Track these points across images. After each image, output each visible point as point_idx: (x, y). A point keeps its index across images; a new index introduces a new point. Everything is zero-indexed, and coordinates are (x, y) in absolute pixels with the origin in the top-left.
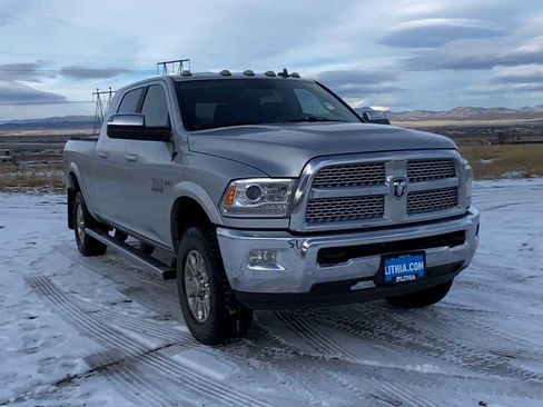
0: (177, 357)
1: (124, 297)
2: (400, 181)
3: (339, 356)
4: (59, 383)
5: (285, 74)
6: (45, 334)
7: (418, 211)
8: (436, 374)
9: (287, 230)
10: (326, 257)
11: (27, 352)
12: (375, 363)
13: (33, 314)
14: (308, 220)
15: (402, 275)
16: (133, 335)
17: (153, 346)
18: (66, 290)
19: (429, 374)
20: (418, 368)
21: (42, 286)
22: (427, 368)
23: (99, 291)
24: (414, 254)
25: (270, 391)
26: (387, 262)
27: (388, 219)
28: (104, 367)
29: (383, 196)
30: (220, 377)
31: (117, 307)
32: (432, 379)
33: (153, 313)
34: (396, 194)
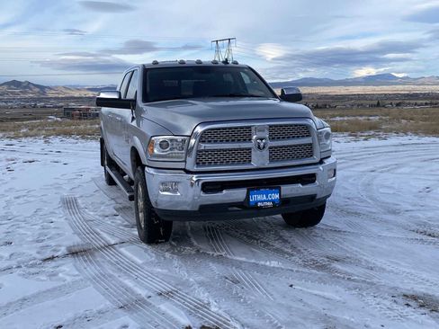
0: (122, 250)
1: (115, 212)
2: (262, 140)
3: (223, 254)
4: (45, 260)
5: (226, 62)
6: (54, 232)
7: (278, 160)
8: (278, 268)
9: (184, 170)
10: (207, 188)
11: (37, 241)
12: (244, 259)
13: (53, 220)
14: (197, 164)
15: (262, 202)
16: (105, 235)
17: (113, 242)
18: (82, 206)
19: (274, 267)
20: (268, 263)
21: (70, 204)
22: (274, 264)
23: (102, 208)
24: (271, 188)
25: (165, 271)
26: (251, 192)
27: (254, 164)
28: (77, 253)
29: (250, 149)
30: (139, 262)
31: (107, 219)
32: (273, 270)
33: (126, 223)
34: (259, 147)
